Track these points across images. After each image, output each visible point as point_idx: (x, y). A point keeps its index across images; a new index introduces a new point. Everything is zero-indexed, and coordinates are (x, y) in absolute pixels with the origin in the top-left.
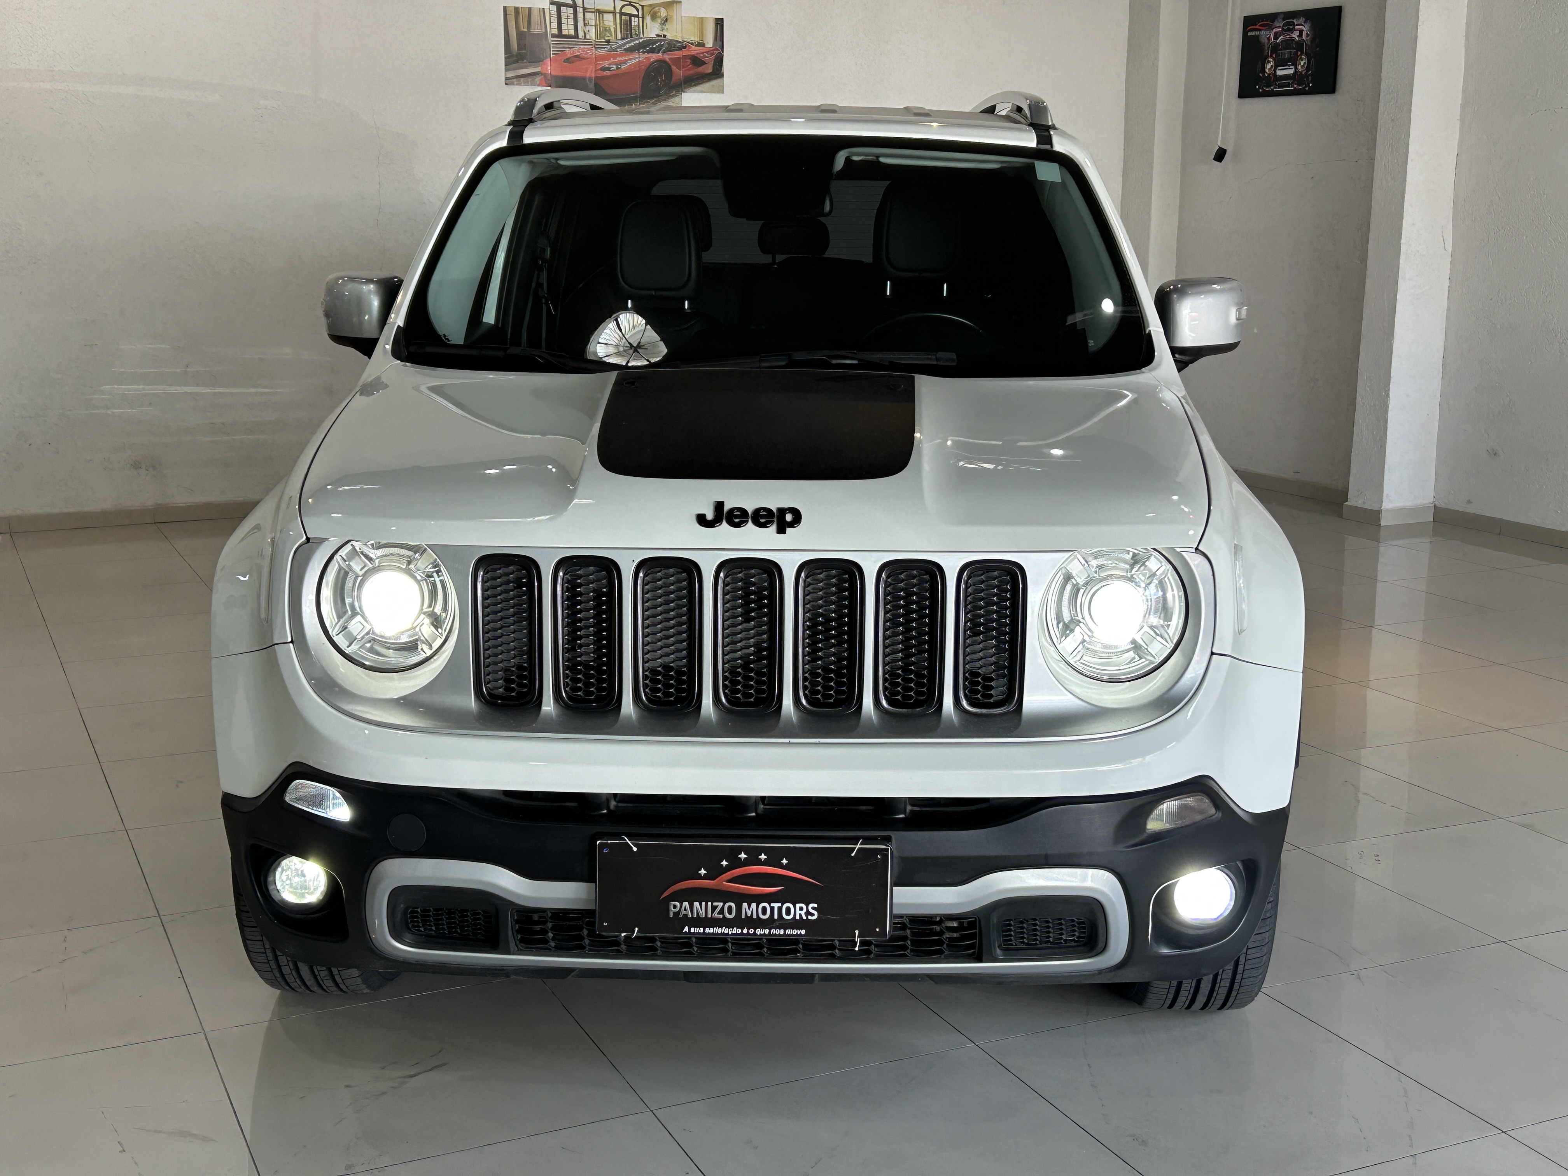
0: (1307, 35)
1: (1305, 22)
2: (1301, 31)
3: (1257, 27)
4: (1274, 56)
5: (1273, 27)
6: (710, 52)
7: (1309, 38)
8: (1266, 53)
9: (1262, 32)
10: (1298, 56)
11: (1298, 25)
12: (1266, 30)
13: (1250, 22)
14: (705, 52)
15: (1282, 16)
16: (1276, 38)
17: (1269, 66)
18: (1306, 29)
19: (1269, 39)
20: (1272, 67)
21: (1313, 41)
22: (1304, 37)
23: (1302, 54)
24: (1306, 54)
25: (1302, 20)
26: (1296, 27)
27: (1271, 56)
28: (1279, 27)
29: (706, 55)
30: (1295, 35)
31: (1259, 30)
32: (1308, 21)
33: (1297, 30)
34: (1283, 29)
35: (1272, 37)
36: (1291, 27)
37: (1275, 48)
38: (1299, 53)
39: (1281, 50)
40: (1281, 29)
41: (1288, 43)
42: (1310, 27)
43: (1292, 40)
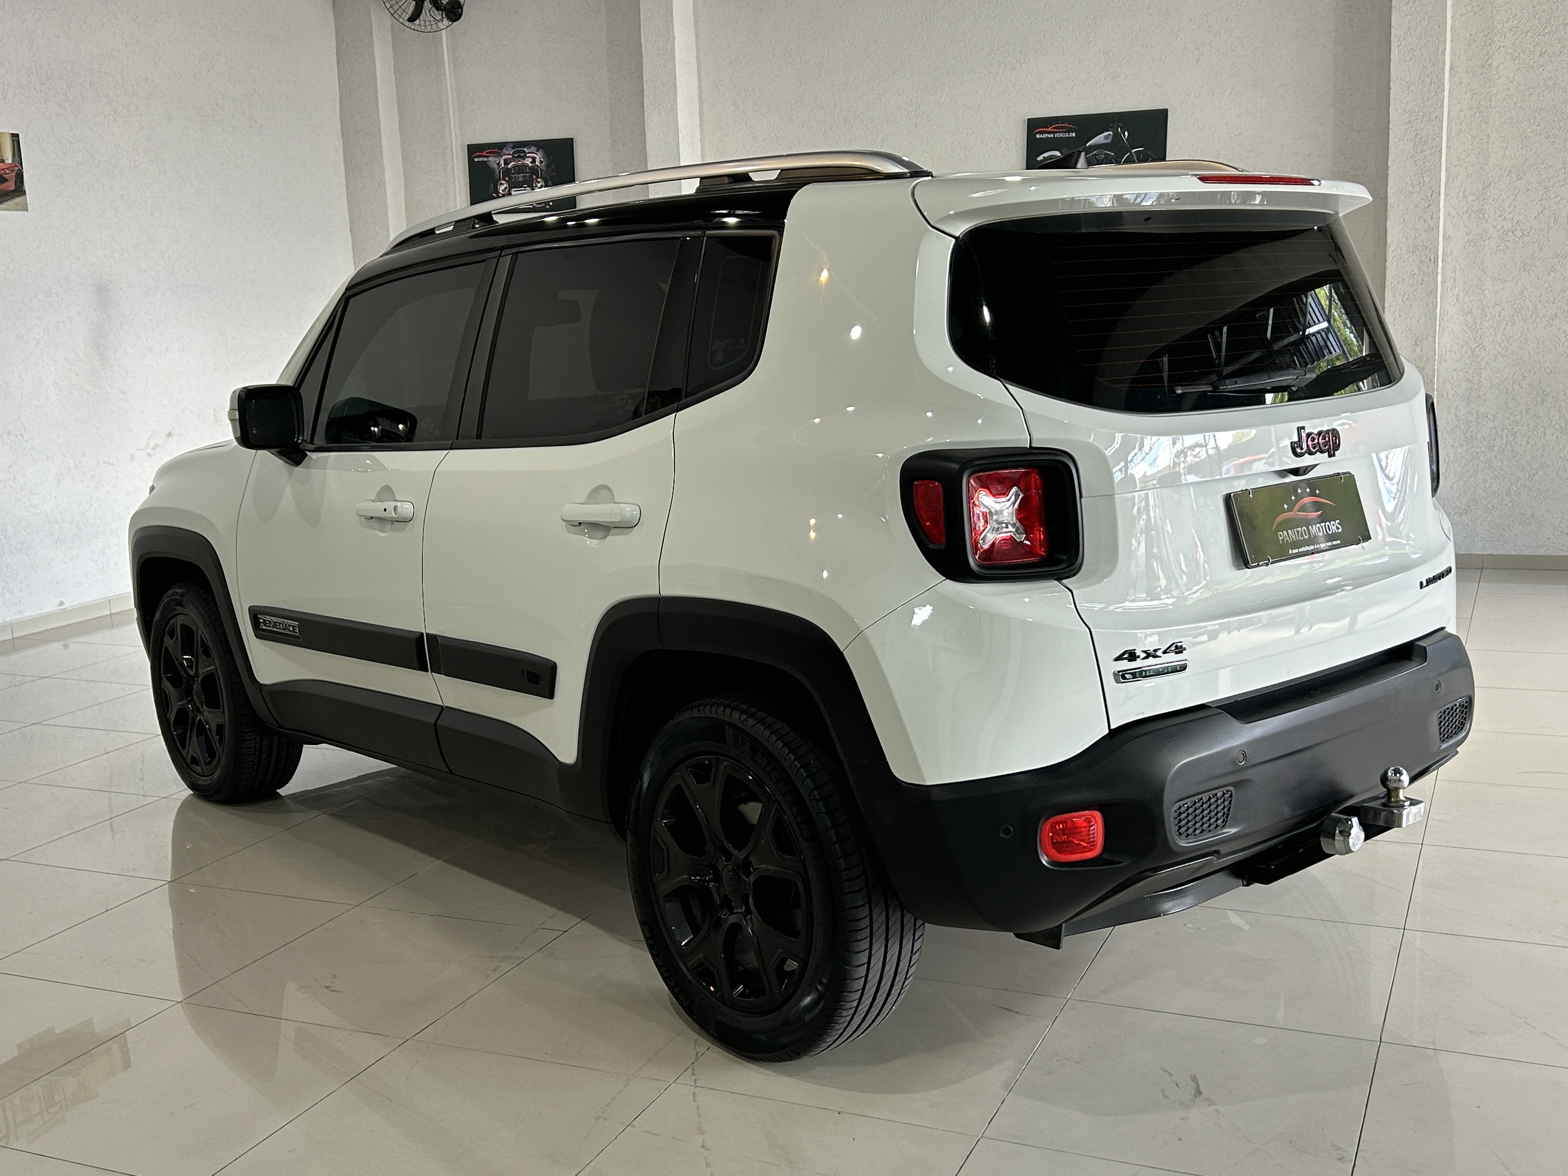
0: (541, 162)
1: (538, 151)
2: (534, 159)
3: (484, 154)
4: (507, 179)
5: (502, 155)
6: (11, 168)
7: (543, 164)
8: (497, 177)
9: (490, 159)
10: (533, 180)
11: (529, 153)
12: (494, 156)
13: (473, 150)
14: (6, 169)
15: (511, 145)
16: (506, 162)
17: (503, 187)
18: (538, 157)
19: (499, 164)
20: (506, 188)
21: (548, 166)
22: (538, 163)
23: (537, 177)
24: (541, 177)
25: (533, 149)
26: (528, 155)
27: (504, 180)
28: (509, 154)
29: (8, 171)
30: (528, 162)
31: (487, 157)
32: (541, 150)
33: (529, 157)
34: (513, 156)
35: (502, 162)
36: (523, 155)
37: (507, 173)
38: (534, 177)
39: (513, 174)
40: (511, 157)
41: (521, 169)
42: (543, 155)
43: (526, 166)
